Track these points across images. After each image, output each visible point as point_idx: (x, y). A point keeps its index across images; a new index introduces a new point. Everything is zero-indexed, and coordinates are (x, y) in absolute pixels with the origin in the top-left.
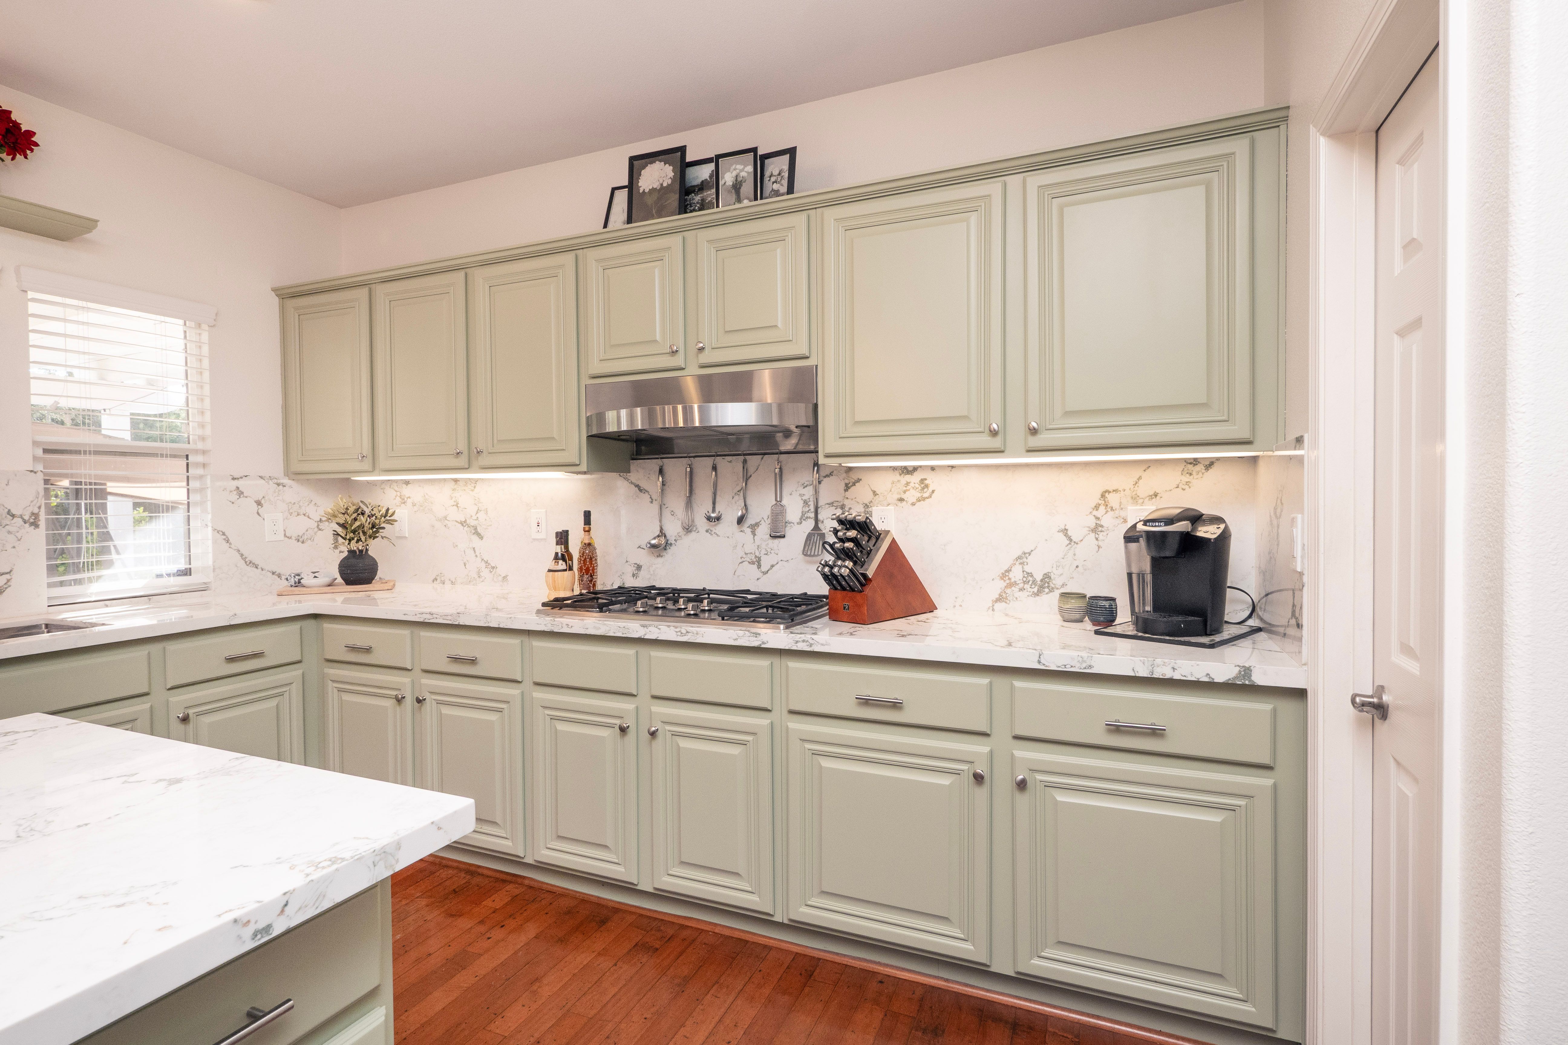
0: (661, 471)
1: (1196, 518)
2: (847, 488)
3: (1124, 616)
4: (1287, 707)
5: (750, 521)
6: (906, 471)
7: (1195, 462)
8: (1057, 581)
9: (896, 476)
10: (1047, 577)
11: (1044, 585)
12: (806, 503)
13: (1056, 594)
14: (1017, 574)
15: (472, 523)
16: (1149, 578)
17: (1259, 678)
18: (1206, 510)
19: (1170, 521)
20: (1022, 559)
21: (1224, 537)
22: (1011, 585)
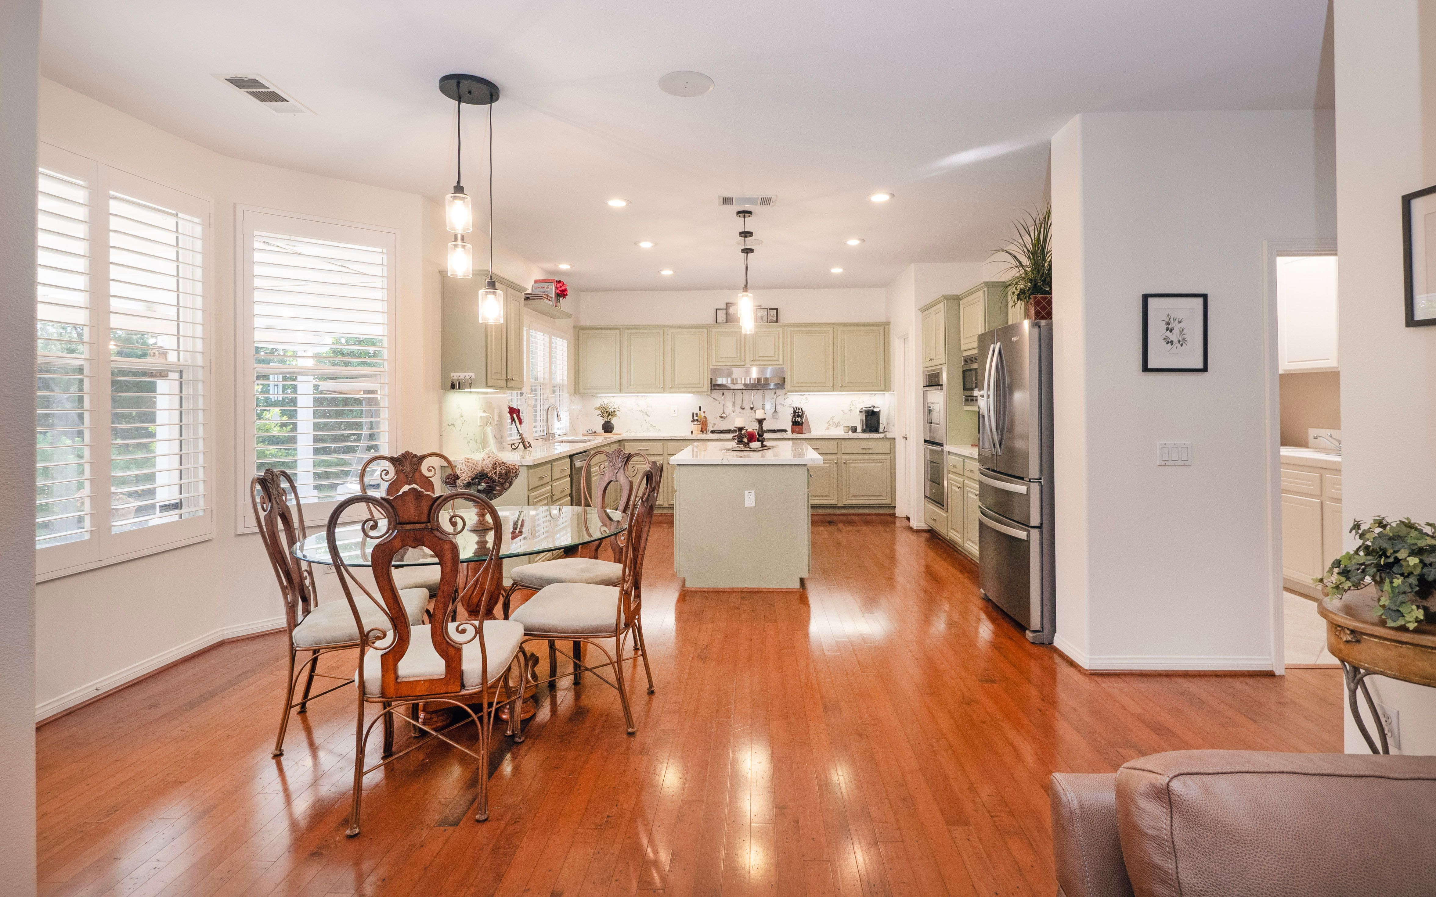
0: (723, 394)
1: (874, 407)
2: (785, 399)
3: (859, 430)
4: (892, 441)
5: (754, 409)
6: (802, 395)
7: (872, 394)
8: (841, 424)
9: (799, 396)
10: (839, 422)
11: (838, 425)
12: (772, 404)
13: (842, 427)
14: (831, 422)
15: (645, 411)
16: (864, 421)
17: (888, 437)
18: (875, 406)
19: (870, 408)
20: (832, 418)
21: (880, 411)
22: (829, 425)
